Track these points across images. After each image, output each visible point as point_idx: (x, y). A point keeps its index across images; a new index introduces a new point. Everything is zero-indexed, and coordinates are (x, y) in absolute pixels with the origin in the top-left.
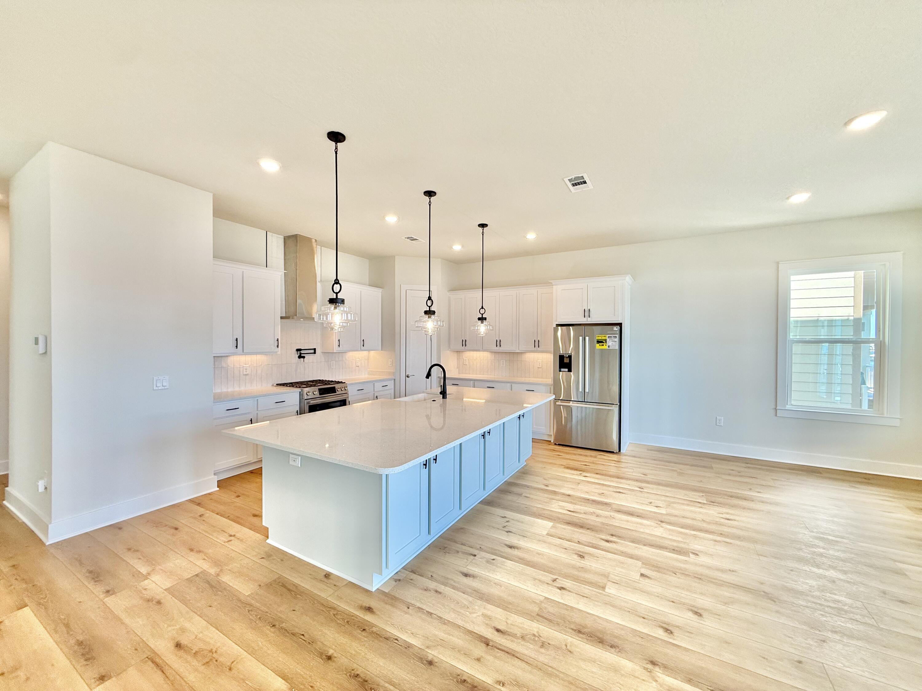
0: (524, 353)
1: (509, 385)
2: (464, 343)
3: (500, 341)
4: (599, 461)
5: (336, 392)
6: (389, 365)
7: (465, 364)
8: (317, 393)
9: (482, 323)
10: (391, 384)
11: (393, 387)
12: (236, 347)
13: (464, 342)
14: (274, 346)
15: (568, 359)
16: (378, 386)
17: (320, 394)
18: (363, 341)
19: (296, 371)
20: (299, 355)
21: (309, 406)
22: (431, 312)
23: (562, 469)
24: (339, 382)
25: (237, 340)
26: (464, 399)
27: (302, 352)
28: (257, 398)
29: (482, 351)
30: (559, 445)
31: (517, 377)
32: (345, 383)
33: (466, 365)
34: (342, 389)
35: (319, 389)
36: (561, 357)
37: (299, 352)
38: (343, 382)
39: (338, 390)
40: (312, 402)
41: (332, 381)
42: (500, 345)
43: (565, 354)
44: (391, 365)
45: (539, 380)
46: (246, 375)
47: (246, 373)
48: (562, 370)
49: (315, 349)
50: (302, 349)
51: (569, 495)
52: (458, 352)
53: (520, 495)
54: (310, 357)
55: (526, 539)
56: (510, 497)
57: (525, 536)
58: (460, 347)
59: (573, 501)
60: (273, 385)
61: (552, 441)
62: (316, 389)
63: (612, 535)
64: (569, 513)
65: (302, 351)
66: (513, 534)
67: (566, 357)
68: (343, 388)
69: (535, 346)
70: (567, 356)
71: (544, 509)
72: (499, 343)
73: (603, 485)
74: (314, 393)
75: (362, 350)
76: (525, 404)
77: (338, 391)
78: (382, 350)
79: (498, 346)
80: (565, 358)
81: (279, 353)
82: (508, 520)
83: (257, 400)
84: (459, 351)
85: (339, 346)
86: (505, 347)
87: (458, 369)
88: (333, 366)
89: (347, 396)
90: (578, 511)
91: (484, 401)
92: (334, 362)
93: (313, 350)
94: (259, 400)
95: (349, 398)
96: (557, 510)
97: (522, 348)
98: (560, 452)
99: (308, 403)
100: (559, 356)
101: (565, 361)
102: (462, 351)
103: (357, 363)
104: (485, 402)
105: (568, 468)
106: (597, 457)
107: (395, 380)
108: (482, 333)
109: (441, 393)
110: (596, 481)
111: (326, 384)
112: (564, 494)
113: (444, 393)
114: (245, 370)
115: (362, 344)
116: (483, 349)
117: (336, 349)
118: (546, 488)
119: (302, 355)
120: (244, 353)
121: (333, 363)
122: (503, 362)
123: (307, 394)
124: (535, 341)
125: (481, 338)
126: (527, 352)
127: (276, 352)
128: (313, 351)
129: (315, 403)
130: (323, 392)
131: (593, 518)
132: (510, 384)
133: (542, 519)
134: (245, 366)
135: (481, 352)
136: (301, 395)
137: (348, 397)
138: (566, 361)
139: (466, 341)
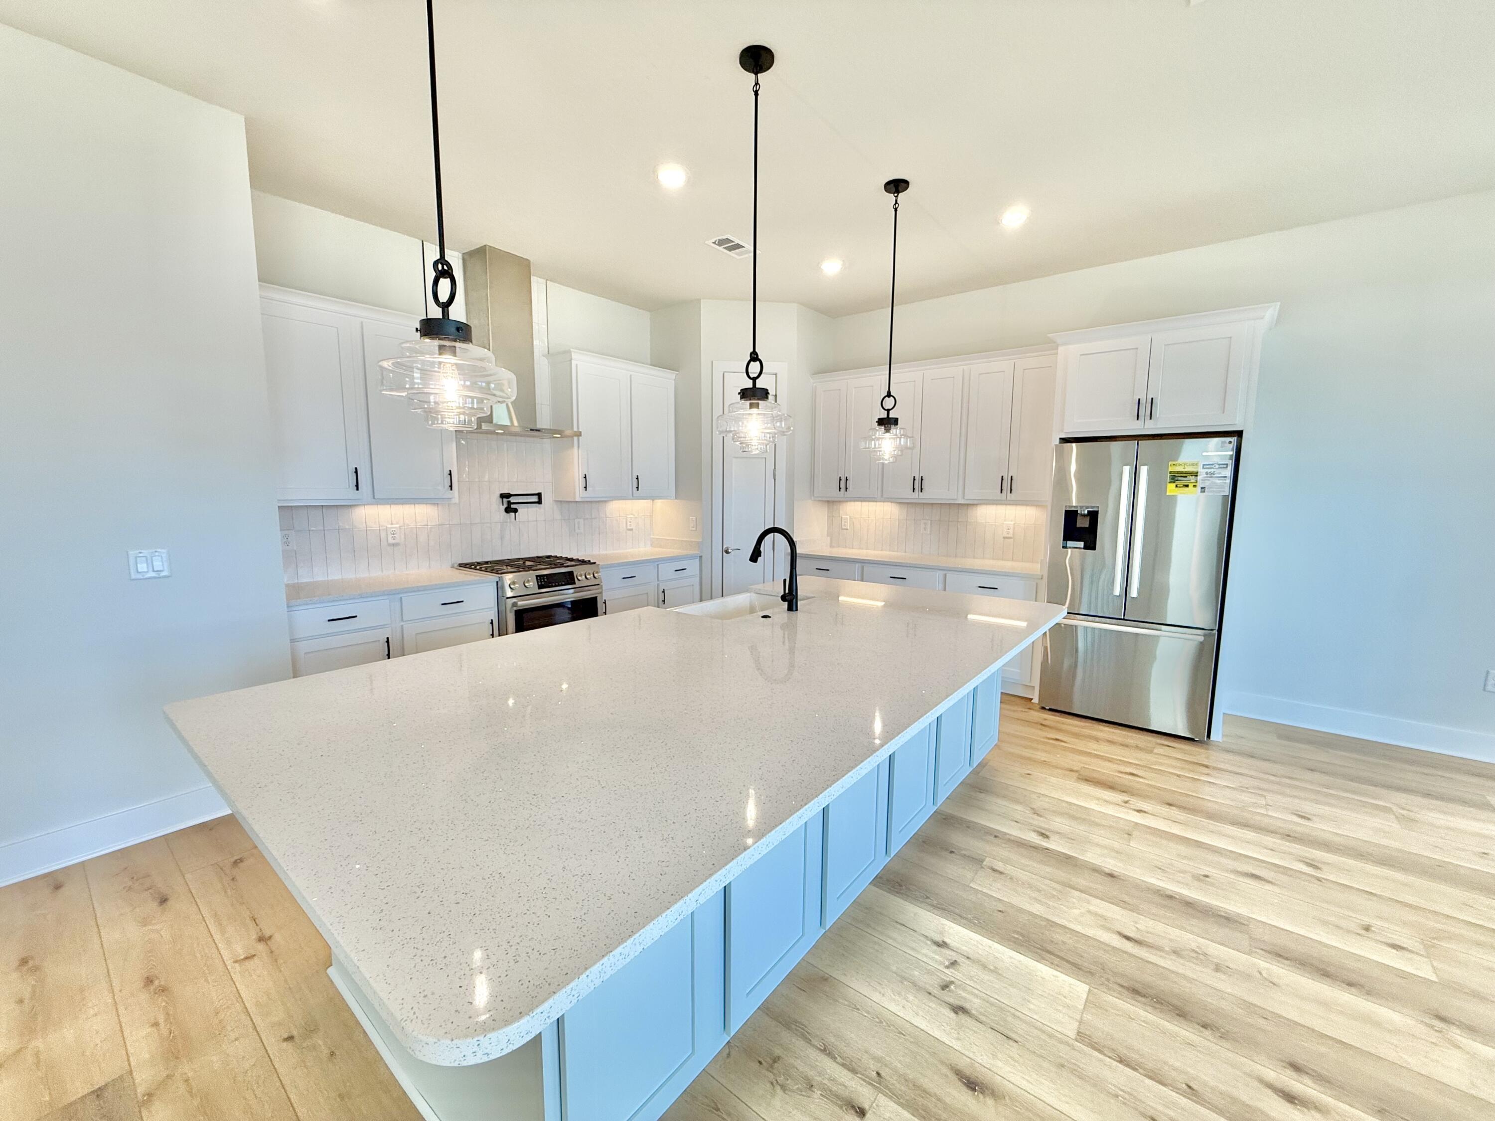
0: (973, 505)
1: (939, 575)
2: (843, 484)
3: (922, 480)
4: (1161, 764)
5: (574, 583)
6: (690, 529)
7: (844, 527)
8: (532, 584)
9: (887, 430)
10: (693, 567)
11: (698, 572)
12: (355, 488)
13: (843, 482)
14: (444, 487)
15: (1088, 519)
16: (667, 571)
17: (540, 587)
18: (637, 478)
19: (502, 538)
20: (506, 505)
21: (516, 611)
22: (759, 393)
23: (1071, 783)
24: (583, 562)
25: (356, 472)
26: (841, 598)
27: (513, 500)
28: (401, 595)
29: (881, 501)
30: (1050, 710)
31: (956, 556)
32: (594, 563)
33: (847, 529)
34: (588, 577)
35: (537, 576)
36: (1071, 516)
37: (505, 500)
38: (592, 561)
39: (579, 578)
40: (520, 603)
41: (571, 560)
42: (922, 489)
43: (1082, 507)
44: (694, 529)
45: (1007, 565)
46: (393, 545)
47: (394, 542)
48: (1070, 544)
49: (539, 495)
50: (512, 493)
51: (1111, 875)
52: (831, 503)
53: (977, 861)
54: (530, 510)
55: (1014, 1050)
56: (953, 869)
57: (1013, 1036)
58: (834, 493)
59: (1127, 899)
60: (453, 567)
61: (1036, 700)
62: (532, 574)
63: (1296, 1068)
64: (1128, 946)
65: (512, 497)
66: (974, 1022)
67: (1084, 515)
68: (589, 574)
69: (1002, 490)
70: (1086, 512)
71: (1054, 924)
72: (918, 484)
73: (1199, 844)
74: (526, 584)
75: (633, 498)
76: (970, 614)
77: (578, 580)
78: (676, 498)
79: (916, 490)
80: (1079, 518)
81: (456, 500)
82: (954, 956)
83: (401, 598)
84: (833, 502)
85: (586, 487)
86: (932, 493)
87: (829, 538)
88: (579, 528)
89: (600, 590)
90: (1150, 939)
91: (883, 603)
92: (581, 521)
93: (537, 497)
94: (403, 598)
95: (604, 594)
96: (1090, 932)
97: (972, 494)
98: (1060, 730)
99: (514, 604)
100: (1066, 510)
101: (1079, 525)
102: (840, 501)
103: (629, 523)
104: (884, 605)
105: (1087, 780)
106: (1155, 751)
107: (701, 557)
108: (886, 457)
109: (783, 598)
110: (1176, 830)
111: (557, 566)
112: (1096, 870)
113: (790, 598)
114: (390, 536)
115: (635, 485)
116: (882, 495)
117: (579, 494)
118: (1045, 843)
119: (513, 506)
120: (376, 500)
121: (579, 523)
122: (925, 524)
123: (511, 588)
124: (1002, 479)
125: (880, 467)
126: (980, 504)
127: (450, 499)
128: (535, 499)
129: (527, 605)
130: (545, 582)
131: (1206, 975)
132: (942, 573)
133: (1052, 965)
134: (391, 528)
135: (878, 504)
136: (499, 587)
137: (601, 593)
138: (1083, 523)
139: (847, 480)
